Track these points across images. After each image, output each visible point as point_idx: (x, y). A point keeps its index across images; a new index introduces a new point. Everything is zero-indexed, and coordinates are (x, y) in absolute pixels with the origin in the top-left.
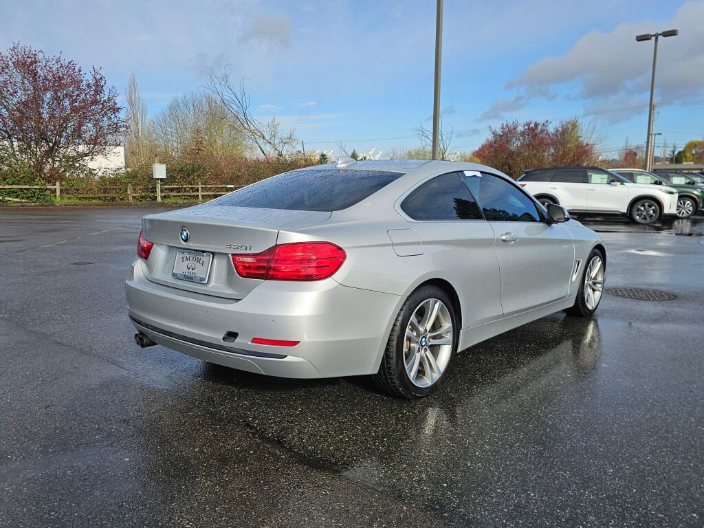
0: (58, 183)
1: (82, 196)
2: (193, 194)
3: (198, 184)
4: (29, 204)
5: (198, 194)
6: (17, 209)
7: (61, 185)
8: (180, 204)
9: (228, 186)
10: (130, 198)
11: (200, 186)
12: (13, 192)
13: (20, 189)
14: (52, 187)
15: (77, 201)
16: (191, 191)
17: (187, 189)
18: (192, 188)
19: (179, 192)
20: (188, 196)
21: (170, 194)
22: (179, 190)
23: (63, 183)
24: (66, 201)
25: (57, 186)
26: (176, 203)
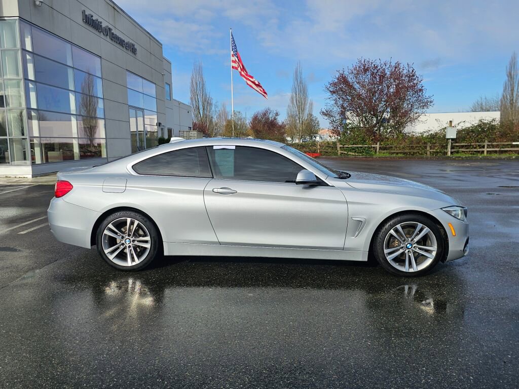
0: (378, 143)
1: (393, 151)
2: (479, 150)
3: (484, 142)
4: (359, 156)
5: (483, 150)
6: (352, 160)
7: (380, 144)
8: (462, 158)
9: (514, 143)
10: (428, 153)
11: (486, 143)
12: (353, 149)
13: (358, 147)
14: (375, 146)
15: (387, 155)
16: (478, 147)
17: (475, 146)
18: (479, 145)
19: (467, 148)
20: (475, 151)
21: (460, 150)
22: (467, 147)
23: (382, 143)
24: (381, 155)
25: (378, 146)
26: (460, 157)
